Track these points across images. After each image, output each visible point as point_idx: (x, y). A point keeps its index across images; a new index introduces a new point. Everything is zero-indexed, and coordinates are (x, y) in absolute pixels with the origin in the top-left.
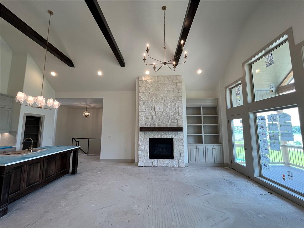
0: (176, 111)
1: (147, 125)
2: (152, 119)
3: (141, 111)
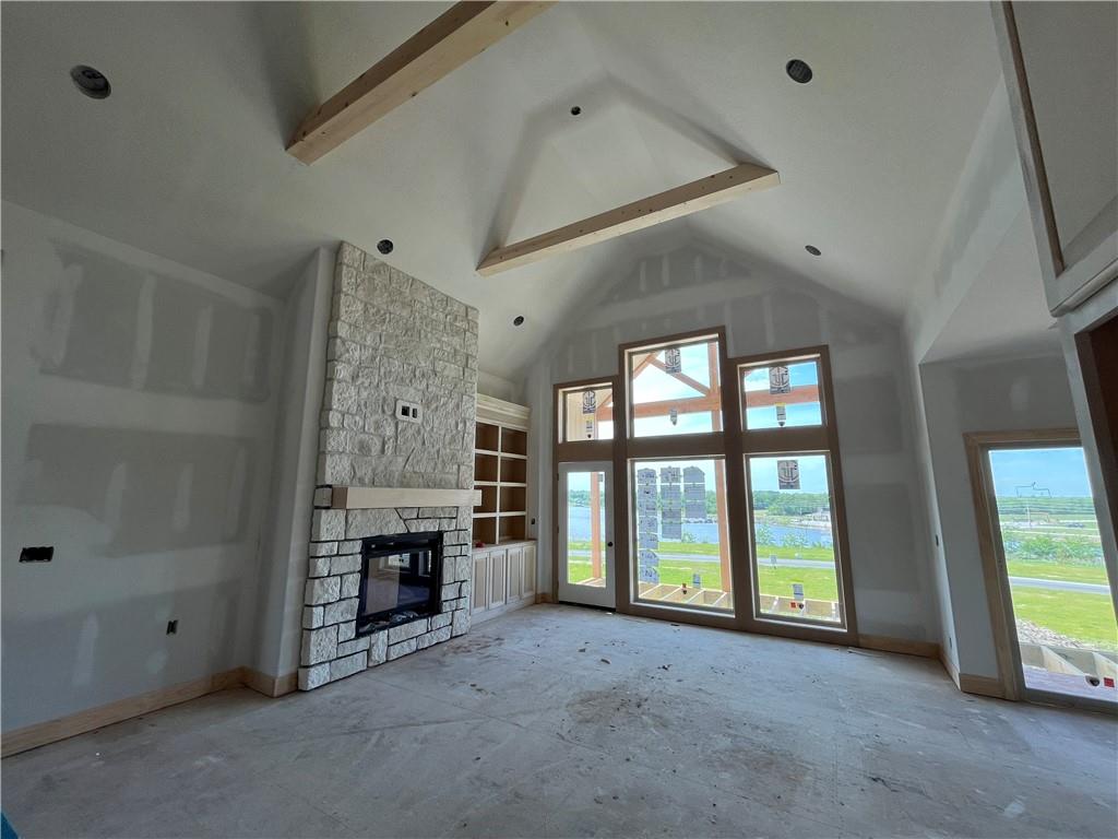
0: (458, 432)
1: (361, 480)
2: (383, 451)
3: (340, 412)
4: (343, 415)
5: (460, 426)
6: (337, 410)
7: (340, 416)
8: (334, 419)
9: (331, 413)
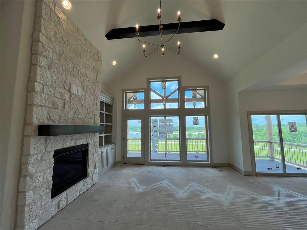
0: (95, 102)
1: (53, 121)
2: (64, 107)
3: (41, 84)
4: (43, 86)
5: (95, 99)
6: (39, 83)
7: (41, 86)
8: (38, 87)
9: (36, 84)
